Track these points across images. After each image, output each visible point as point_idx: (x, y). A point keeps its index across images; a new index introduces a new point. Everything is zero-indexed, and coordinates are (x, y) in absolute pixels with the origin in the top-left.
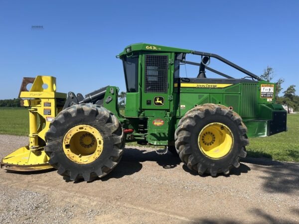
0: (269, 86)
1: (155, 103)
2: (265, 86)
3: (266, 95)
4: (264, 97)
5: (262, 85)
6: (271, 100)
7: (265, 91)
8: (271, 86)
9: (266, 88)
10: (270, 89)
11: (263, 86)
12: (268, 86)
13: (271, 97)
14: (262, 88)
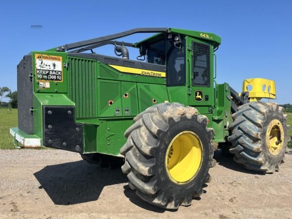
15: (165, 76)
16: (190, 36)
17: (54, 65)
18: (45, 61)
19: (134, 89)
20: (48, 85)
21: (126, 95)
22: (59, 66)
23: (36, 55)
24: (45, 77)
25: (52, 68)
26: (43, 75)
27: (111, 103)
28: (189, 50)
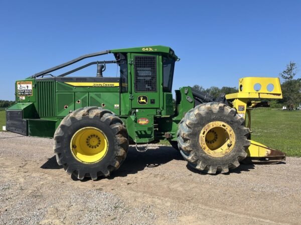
15: (118, 85)
16: (131, 53)
17: (27, 87)
18: (23, 85)
19: (86, 97)
20: (24, 98)
21: (78, 102)
22: (30, 87)
23: (18, 83)
24: (23, 94)
25: (26, 88)
26: (21, 93)
27: (66, 107)
28: (131, 64)
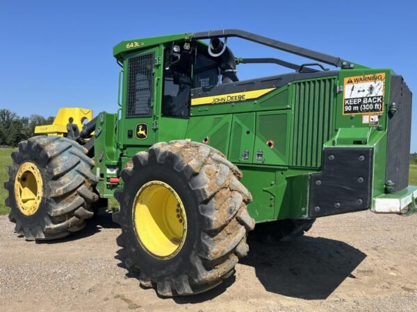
0: (370, 79)
1: (137, 135)
2: (357, 81)
3: (359, 105)
4: (352, 111)
5: (346, 80)
6: (376, 118)
7: (355, 95)
8: (375, 79)
9: (358, 86)
10: (371, 88)
11: (350, 82)
12: (365, 80)
13: (374, 110)
14: (348, 88)
